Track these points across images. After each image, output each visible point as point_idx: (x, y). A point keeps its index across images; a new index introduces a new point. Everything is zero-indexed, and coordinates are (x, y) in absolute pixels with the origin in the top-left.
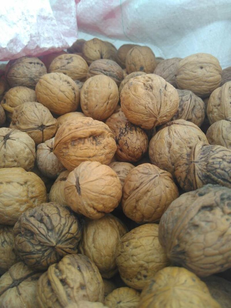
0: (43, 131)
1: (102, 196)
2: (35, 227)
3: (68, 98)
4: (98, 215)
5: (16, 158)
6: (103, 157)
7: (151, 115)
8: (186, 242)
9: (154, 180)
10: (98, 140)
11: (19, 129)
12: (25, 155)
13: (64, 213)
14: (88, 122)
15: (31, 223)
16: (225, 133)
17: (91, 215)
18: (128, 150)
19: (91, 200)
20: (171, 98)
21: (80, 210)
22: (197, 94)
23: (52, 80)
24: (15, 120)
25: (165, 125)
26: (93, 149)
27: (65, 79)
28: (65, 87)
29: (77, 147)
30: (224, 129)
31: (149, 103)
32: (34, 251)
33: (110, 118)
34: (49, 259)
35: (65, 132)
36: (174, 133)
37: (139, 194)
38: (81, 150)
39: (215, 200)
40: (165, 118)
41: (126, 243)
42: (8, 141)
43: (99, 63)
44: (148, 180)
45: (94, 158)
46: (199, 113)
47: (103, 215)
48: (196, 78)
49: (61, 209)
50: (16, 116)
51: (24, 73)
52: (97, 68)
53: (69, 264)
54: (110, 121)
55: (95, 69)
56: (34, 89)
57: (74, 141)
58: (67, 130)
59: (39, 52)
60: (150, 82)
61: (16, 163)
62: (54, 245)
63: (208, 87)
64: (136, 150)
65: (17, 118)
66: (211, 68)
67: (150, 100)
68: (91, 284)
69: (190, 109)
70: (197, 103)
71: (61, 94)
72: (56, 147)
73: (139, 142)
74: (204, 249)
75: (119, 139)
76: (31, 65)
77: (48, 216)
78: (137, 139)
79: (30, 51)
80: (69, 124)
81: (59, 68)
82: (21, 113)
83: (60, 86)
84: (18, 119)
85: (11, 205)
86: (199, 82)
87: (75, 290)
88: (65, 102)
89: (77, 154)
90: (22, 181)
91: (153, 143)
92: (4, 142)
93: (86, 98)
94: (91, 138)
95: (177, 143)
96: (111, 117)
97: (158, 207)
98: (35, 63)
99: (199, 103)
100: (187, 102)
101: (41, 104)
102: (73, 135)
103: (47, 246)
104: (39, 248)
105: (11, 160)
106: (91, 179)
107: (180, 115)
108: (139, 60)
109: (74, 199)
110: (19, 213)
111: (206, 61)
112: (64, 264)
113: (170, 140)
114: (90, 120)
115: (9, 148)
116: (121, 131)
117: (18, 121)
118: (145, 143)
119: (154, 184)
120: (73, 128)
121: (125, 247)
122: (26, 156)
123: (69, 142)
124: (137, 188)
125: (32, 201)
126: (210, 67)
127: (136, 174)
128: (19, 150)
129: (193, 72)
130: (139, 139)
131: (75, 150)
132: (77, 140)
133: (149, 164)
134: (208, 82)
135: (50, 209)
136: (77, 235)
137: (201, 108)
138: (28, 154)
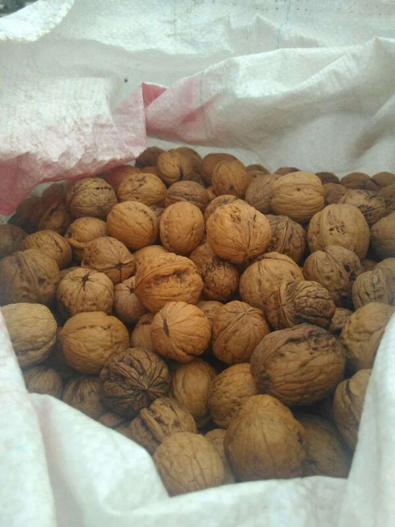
0: (120, 270)
1: (191, 336)
2: (126, 371)
3: (146, 231)
4: (189, 358)
5: (95, 301)
6: (189, 296)
7: (240, 249)
8: (271, 368)
9: (242, 318)
10: (183, 278)
11: (95, 269)
12: (104, 297)
13: (153, 358)
14: (171, 259)
15: (122, 368)
16: (320, 265)
17: (181, 358)
18: (214, 288)
19: (180, 341)
20: (261, 229)
21: (170, 353)
22: (295, 219)
23: (127, 210)
24: (89, 259)
25: (256, 260)
26: (177, 287)
27: (141, 209)
28: (142, 218)
29: (160, 285)
30: (319, 261)
31: (237, 236)
32: (126, 395)
33: (194, 252)
34: (141, 403)
35: (147, 271)
36: (264, 269)
37: (228, 334)
38: (165, 288)
39: (303, 335)
40: (256, 251)
41: (218, 382)
42: (87, 282)
43: (179, 186)
44: (236, 319)
45: (180, 297)
46: (297, 242)
47: (193, 358)
48: (293, 202)
49: (150, 354)
50: (89, 255)
51: (91, 201)
52: (176, 192)
53: (161, 405)
54: (195, 255)
55: (174, 193)
56: (106, 221)
57: (158, 279)
58: (148, 269)
59: (98, 166)
60: (237, 214)
61: (95, 306)
62: (146, 389)
63: (308, 211)
64: (224, 288)
65: (90, 257)
66: (310, 190)
67: (238, 233)
68: (185, 422)
69: (286, 239)
70: (295, 231)
71: (137, 227)
72: (137, 287)
73: (227, 279)
74: (285, 375)
75: (205, 276)
76: (99, 191)
77: (138, 361)
78: (226, 276)
79: (86, 165)
80: (150, 262)
81: (129, 192)
82: (95, 251)
83: (136, 218)
84: (92, 258)
85: (95, 350)
86: (297, 207)
87: (170, 426)
88: (142, 236)
89: (161, 294)
90: (105, 325)
91: (242, 280)
92: (82, 283)
93: (166, 229)
94: (175, 275)
95: (267, 281)
96: (196, 250)
97: (248, 346)
98: (102, 188)
99: (297, 231)
100: (282, 230)
101: (116, 239)
102: (156, 273)
103: (139, 390)
104: (131, 392)
105: (90, 303)
106: (179, 319)
107: (275, 246)
108: (228, 179)
109: (162, 342)
110: (104, 360)
111: (304, 182)
112: (156, 405)
113: (260, 277)
114: (172, 255)
115: (88, 289)
116: (208, 266)
117: (92, 260)
118: (235, 280)
119: (242, 323)
120: (155, 266)
121: (217, 386)
122: (106, 299)
123: (151, 281)
124: (226, 327)
125: (116, 346)
126: (308, 188)
127: (224, 313)
128: (98, 292)
129: (289, 195)
130: (227, 276)
131: (159, 289)
132: (160, 278)
133: (238, 302)
134: (308, 206)
135: (138, 353)
136: (168, 379)
137: (300, 236)
138: (108, 297)
